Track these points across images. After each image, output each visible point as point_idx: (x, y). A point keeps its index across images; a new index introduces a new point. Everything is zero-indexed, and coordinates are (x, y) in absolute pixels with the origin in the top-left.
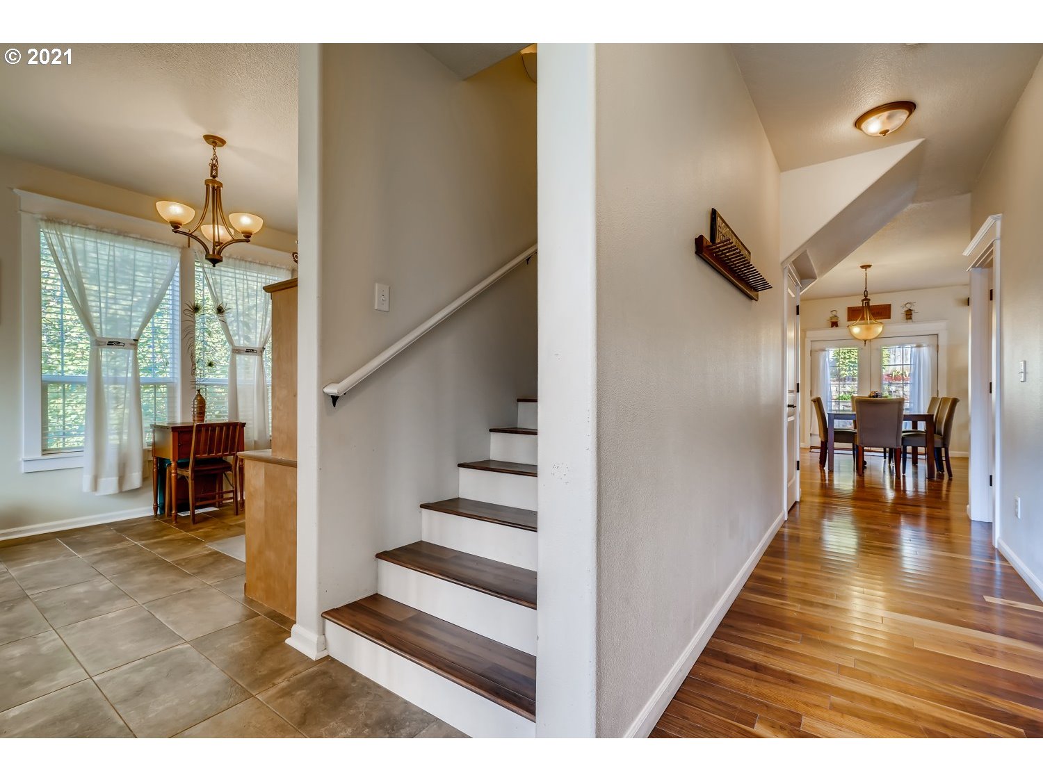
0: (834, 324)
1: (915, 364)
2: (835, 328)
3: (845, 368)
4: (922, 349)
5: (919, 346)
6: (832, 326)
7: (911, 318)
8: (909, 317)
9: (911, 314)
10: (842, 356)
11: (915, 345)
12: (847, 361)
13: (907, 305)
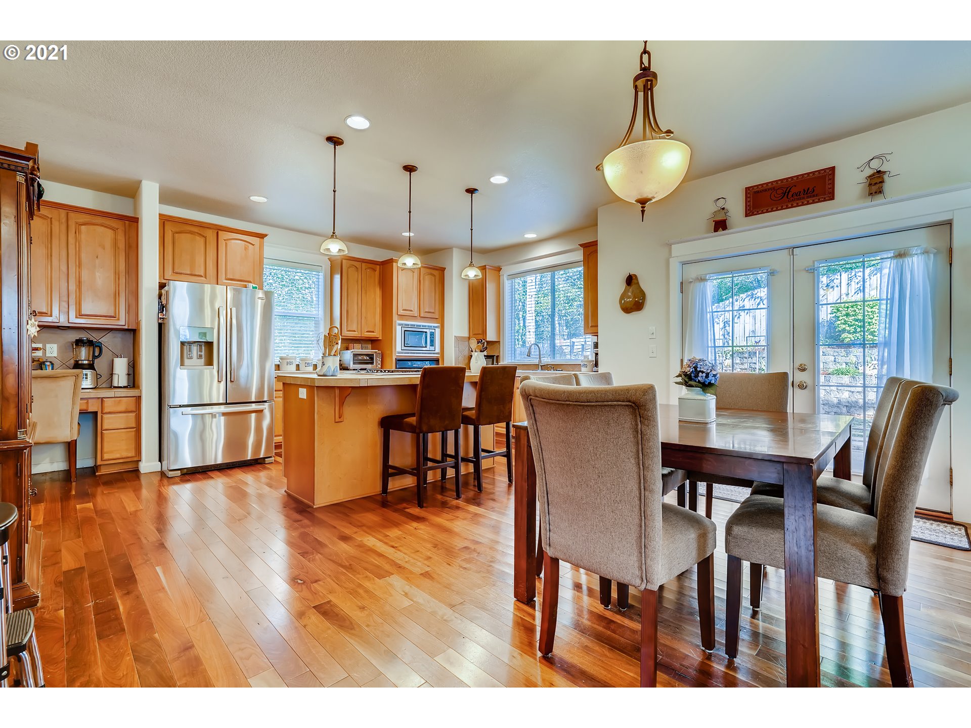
0: (720, 225)
1: (892, 299)
2: (721, 232)
3: (848, 328)
4: (908, 261)
5: (901, 255)
6: (716, 230)
7: (880, 191)
8: (874, 188)
9: (882, 182)
10: (844, 312)
11: (891, 254)
12: (851, 318)
13: (873, 164)
